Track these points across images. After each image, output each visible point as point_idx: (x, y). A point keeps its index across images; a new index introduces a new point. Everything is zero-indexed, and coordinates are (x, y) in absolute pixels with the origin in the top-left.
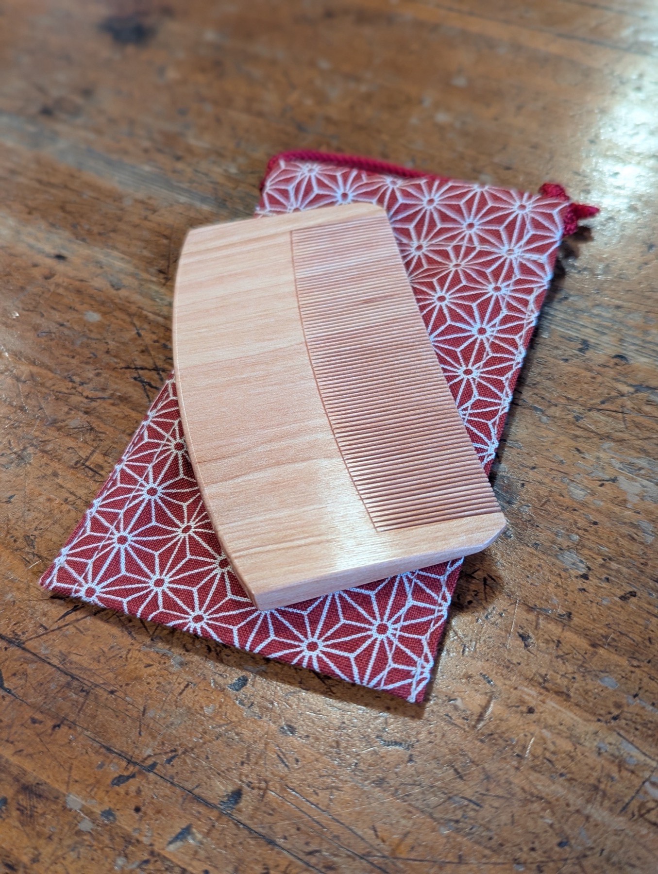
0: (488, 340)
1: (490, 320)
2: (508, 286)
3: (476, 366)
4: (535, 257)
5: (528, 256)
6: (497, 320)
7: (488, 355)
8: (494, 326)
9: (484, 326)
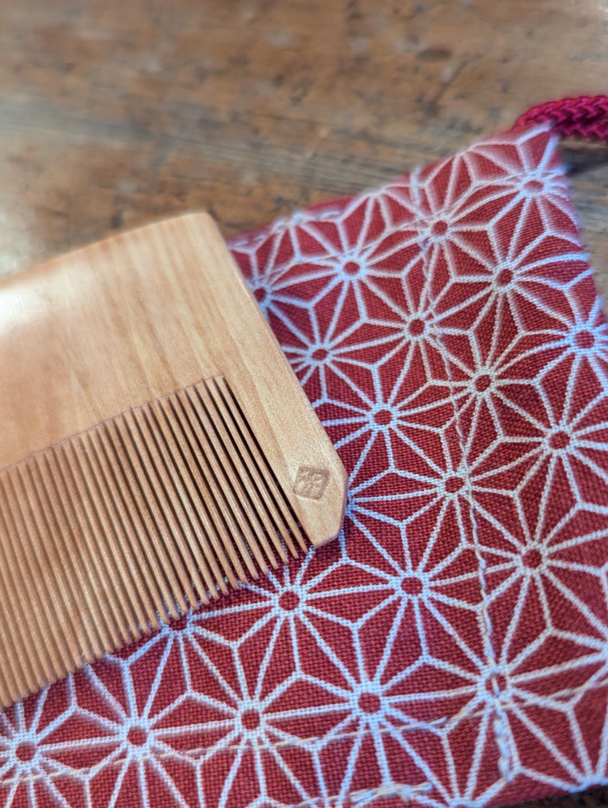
0: (237, 741)
1: (283, 725)
2: (396, 722)
3: (161, 746)
4: (508, 746)
5: (503, 727)
6: (288, 739)
7: (197, 757)
8: (273, 739)
9: (264, 719)
